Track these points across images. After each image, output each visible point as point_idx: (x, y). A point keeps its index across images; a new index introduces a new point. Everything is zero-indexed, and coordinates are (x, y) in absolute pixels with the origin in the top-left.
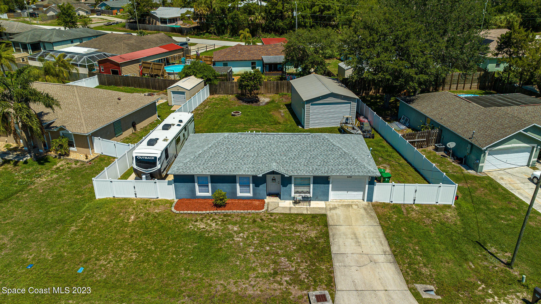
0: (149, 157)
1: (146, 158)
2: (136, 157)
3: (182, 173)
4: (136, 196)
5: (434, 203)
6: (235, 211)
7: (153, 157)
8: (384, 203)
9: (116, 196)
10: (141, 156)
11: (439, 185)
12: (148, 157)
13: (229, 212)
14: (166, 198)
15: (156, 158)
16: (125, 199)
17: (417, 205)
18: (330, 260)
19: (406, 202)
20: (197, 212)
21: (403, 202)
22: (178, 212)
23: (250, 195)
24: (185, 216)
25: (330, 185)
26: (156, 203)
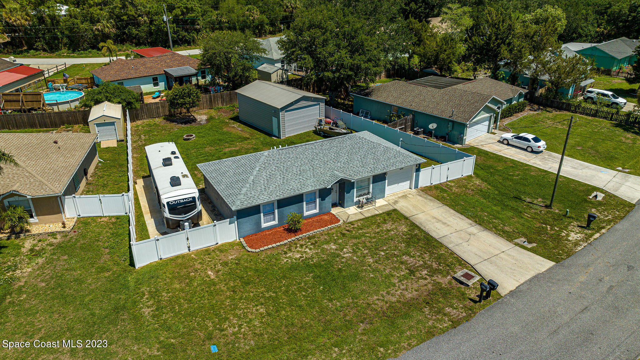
0: (186, 199)
1: (182, 201)
2: (168, 203)
3: (249, 205)
4: (189, 250)
5: (460, 176)
6: (316, 231)
7: (190, 198)
8: (427, 187)
9: (163, 257)
10: (175, 201)
11: (464, 159)
12: (183, 199)
13: (311, 233)
14: (227, 241)
15: (194, 198)
16: (177, 257)
17: (450, 181)
18: (442, 245)
19: (441, 182)
20: (278, 244)
21: (439, 182)
22: (257, 250)
23: (316, 211)
24: (269, 252)
25: (387, 181)
26: (221, 249)
